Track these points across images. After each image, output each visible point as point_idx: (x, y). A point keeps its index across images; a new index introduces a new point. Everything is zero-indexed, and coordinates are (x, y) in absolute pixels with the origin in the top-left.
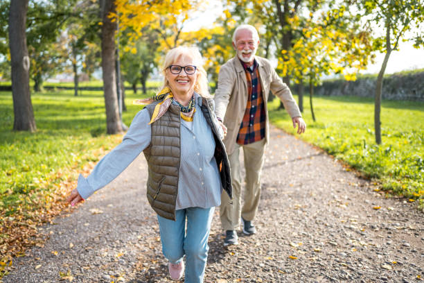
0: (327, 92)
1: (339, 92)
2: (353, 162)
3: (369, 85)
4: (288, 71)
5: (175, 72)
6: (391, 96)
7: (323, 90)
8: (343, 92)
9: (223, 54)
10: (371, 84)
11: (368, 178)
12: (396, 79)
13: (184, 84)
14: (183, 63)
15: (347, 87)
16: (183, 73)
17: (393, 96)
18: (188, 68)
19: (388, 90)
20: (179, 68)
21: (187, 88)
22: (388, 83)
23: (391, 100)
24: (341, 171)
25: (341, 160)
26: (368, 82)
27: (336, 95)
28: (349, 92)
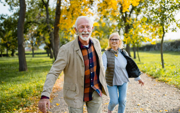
0: (148, 50)
1: (153, 49)
2: (151, 74)
3: (166, 46)
4: (128, 42)
5: (112, 41)
6: (176, 50)
7: (146, 49)
8: (155, 49)
9: (99, 35)
10: (167, 45)
11: (155, 78)
12: (177, 42)
13: (115, 44)
14: (114, 38)
15: (156, 47)
16: (115, 41)
17: (177, 49)
18: (116, 40)
19: (174, 47)
20: (113, 40)
21: (116, 45)
22: (174, 44)
23: (176, 52)
24: (147, 77)
25: (147, 74)
26: (165, 44)
27: (152, 51)
28: (157, 49)
